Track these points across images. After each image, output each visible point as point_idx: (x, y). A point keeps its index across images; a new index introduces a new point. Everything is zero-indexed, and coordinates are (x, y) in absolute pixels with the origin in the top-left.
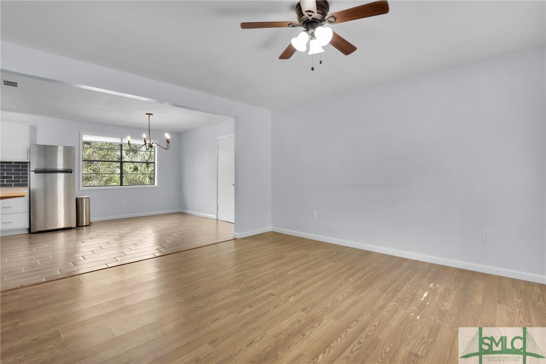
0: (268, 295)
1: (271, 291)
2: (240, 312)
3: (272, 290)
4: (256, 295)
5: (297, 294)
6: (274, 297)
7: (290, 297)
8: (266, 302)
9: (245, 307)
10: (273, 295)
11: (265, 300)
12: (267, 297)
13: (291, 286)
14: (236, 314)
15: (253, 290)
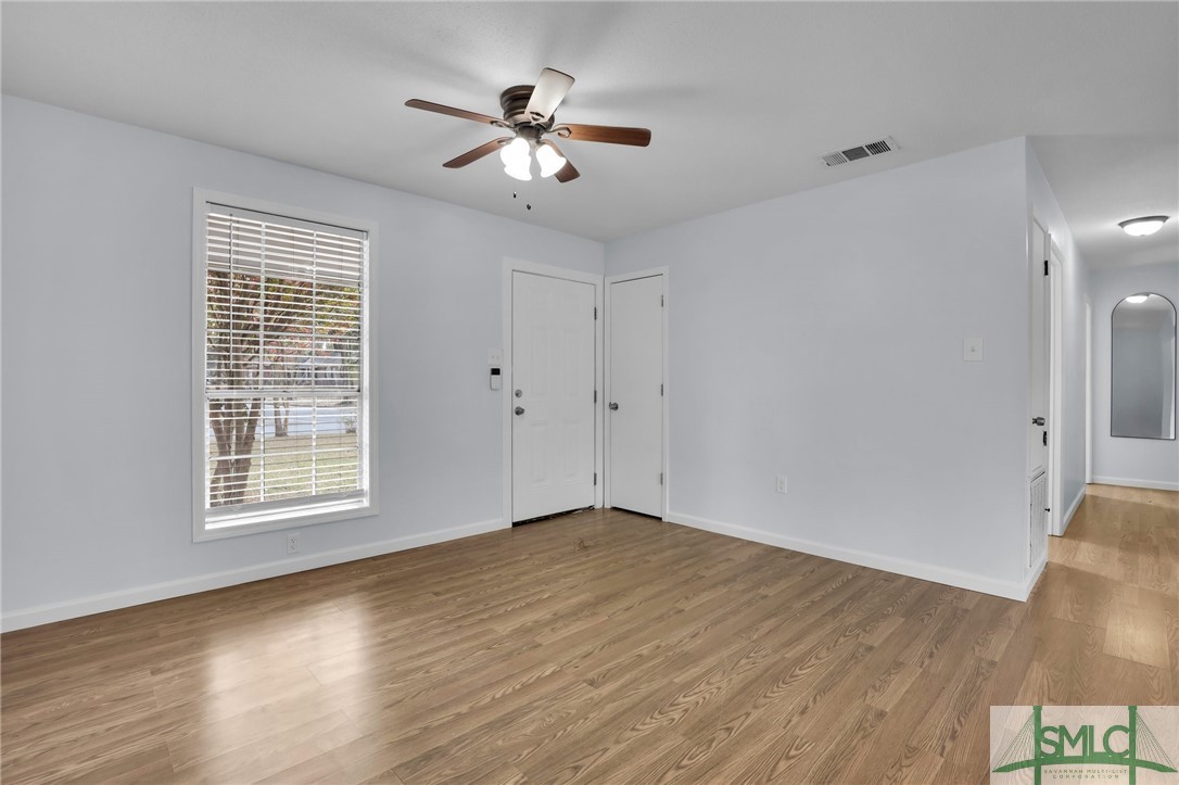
0: (604, 683)
1: (595, 693)
2: (658, 647)
3: (592, 699)
4: (631, 683)
5: (530, 681)
6: (590, 675)
7: (553, 673)
8: (609, 665)
9: (651, 658)
10: (592, 683)
11: (609, 670)
12: (606, 677)
13: (536, 708)
14: (663, 644)
15: (645, 699)
